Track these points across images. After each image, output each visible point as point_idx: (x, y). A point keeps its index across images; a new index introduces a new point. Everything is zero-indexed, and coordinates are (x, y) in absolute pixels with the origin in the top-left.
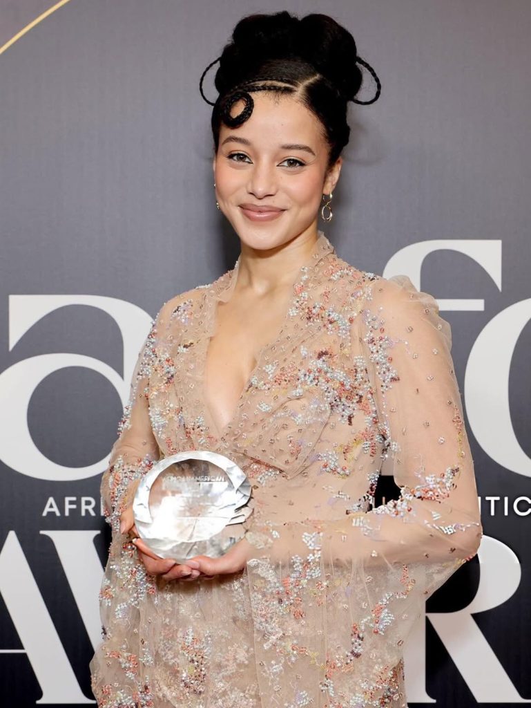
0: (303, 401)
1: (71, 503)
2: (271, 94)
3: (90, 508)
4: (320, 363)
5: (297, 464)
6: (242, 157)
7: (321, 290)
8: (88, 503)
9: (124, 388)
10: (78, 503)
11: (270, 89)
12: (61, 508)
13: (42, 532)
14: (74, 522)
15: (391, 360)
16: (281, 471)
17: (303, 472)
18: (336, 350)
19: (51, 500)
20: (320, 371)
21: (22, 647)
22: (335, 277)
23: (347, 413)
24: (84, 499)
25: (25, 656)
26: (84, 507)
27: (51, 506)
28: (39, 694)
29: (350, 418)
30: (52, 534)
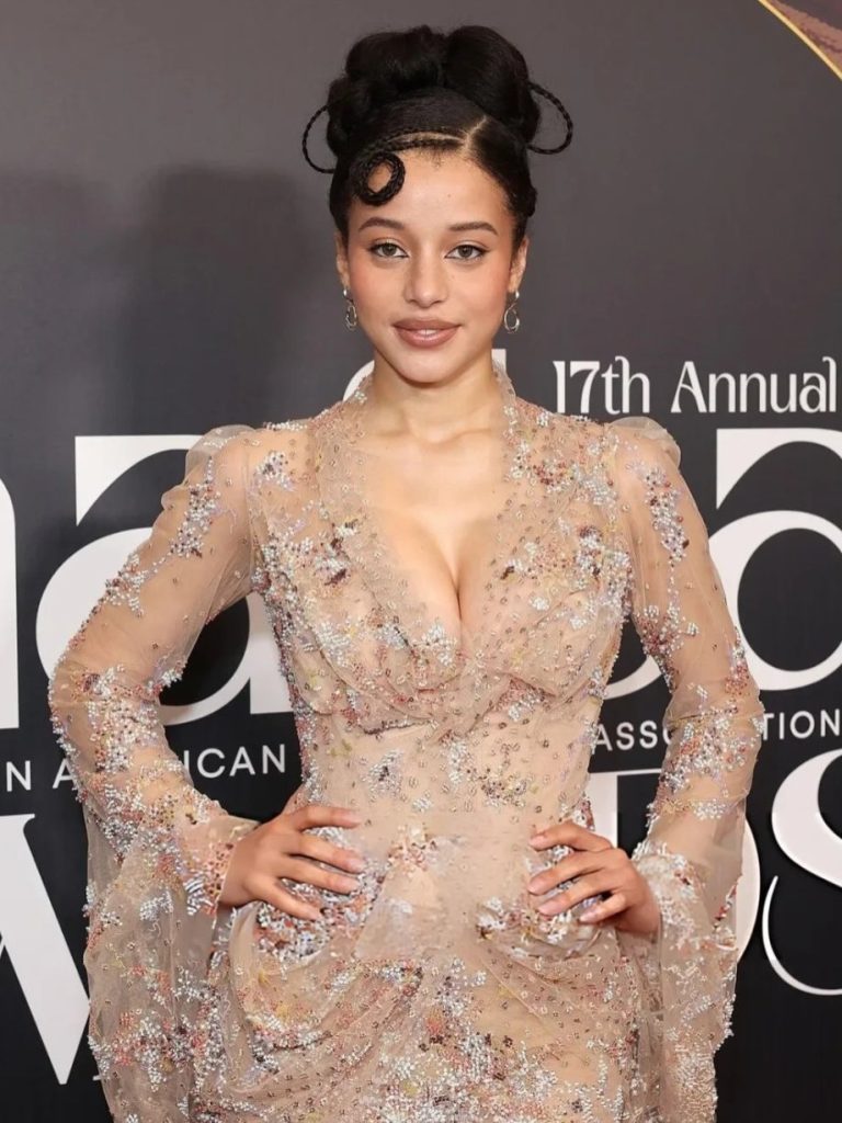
15: (681, 521)
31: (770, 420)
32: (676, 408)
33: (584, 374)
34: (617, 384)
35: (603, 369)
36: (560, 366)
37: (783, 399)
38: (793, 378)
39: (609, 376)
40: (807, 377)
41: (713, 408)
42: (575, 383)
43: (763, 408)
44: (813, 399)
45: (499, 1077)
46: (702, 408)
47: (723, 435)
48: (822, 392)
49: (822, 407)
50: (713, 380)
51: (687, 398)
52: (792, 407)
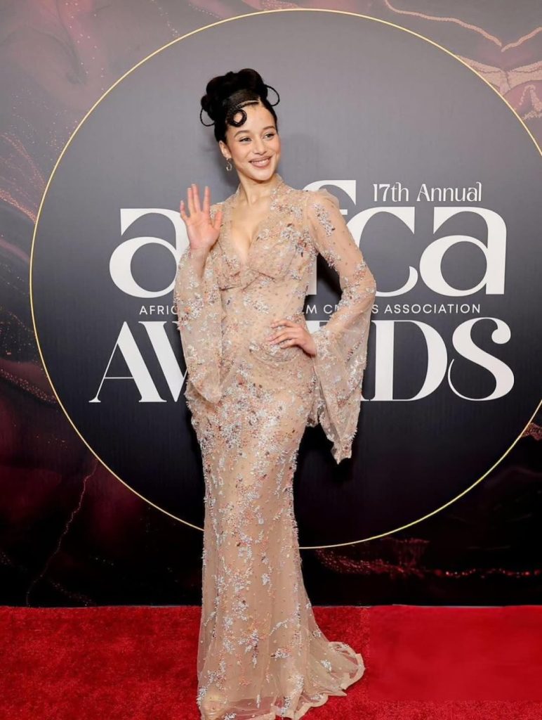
0: (283, 246)
1: (152, 308)
2: (251, 106)
3: (162, 311)
4: (289, 228)
5: (281, 275)
6: (247, 139)
7: (284, 198)
8: (161, 308)
9: (178, 254)
10: (156, 308)
11: (249, 104)
12: (148, 311)
13: (140, 322)
14: (154, 317)
15: (330, 222)
16: (273, 279)
17: (283, 279)
18: (295, 223)
19: (143, 307)
20: (290, 232)
21: (132, 376)
22: (288, 192)
23: (301, 251)
24: (159, 307)
25: (133, 380)
26: (159, 310)
27: (143, 310)
28: (140, 397)
29: (302, 254)
30: (144, 323)
31: (455, 204)
32: (418, 200)
33: (385, 188)
34: (397, 192)
35: (391, 187)
36: (375, 186)
37: (460, 196)
38: (464, 190)
39: (393, 189)
40: (470, 189)
41: (432, 200)
42: (381, 192)
43: (452, 200)
44: (472, 197)
45: (258, 397)
46: (428, 200)
47: (437, 210)
48: (476, 195)
49: (476, 199)
50: (433, 190)
51: (423, 196)
52: (464, 199)
